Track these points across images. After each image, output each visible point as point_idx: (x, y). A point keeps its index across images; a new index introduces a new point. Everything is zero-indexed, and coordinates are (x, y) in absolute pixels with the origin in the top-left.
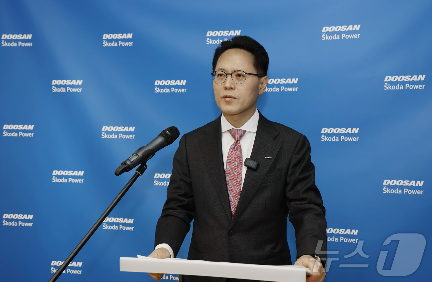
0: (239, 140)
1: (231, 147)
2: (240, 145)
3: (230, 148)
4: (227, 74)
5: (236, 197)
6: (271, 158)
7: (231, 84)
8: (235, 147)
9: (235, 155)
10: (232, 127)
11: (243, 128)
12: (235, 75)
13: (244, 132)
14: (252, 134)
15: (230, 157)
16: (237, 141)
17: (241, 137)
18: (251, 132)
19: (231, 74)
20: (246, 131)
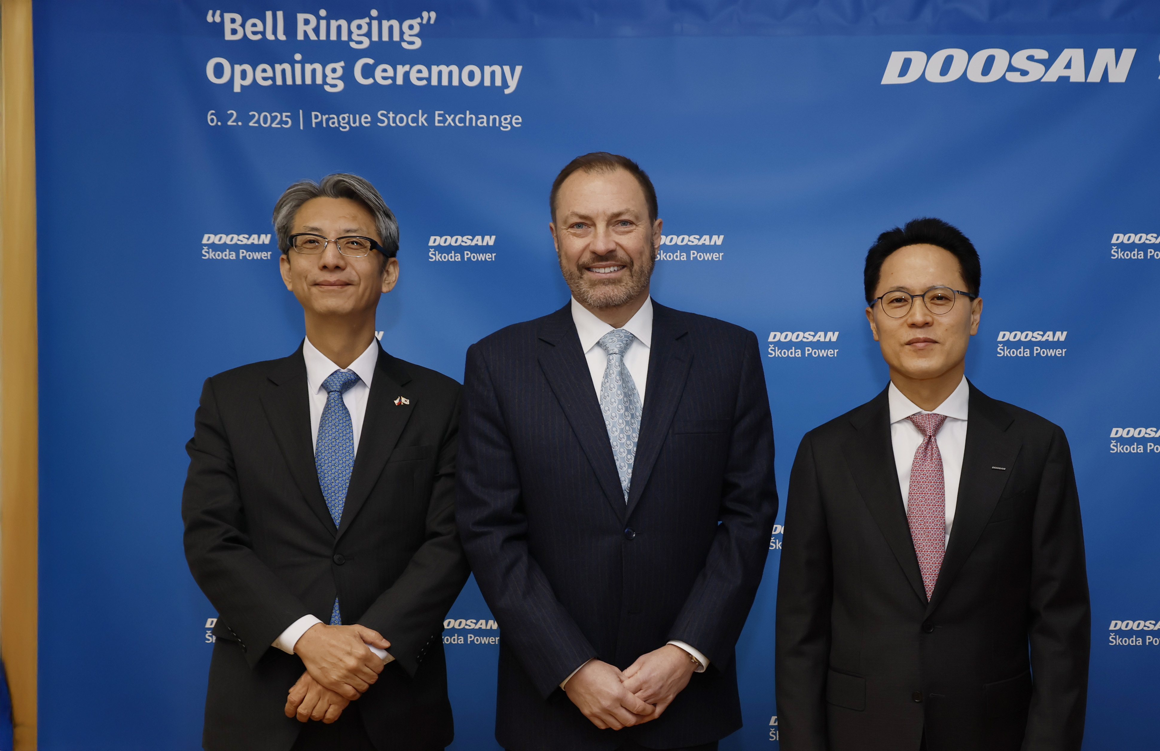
0: (934, 435)
1: (918, 449)
2: (937, 445)
3: (917, 452)
4: (913, 297)
5: (936, 552)
6: (1005, 469)
7: (925, 315)
8: (926, 449)
9: (929, 466)
10: (916, 409)
11: (941, 410)
12: (929, 298)
13: (943, 419)
14: (960, 423)
15: (918, 470)
16: (930, 436)
17: (938, 428)
18: (956, 420)
19: (923, 296)
20: (946, 417)
